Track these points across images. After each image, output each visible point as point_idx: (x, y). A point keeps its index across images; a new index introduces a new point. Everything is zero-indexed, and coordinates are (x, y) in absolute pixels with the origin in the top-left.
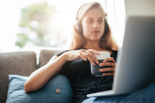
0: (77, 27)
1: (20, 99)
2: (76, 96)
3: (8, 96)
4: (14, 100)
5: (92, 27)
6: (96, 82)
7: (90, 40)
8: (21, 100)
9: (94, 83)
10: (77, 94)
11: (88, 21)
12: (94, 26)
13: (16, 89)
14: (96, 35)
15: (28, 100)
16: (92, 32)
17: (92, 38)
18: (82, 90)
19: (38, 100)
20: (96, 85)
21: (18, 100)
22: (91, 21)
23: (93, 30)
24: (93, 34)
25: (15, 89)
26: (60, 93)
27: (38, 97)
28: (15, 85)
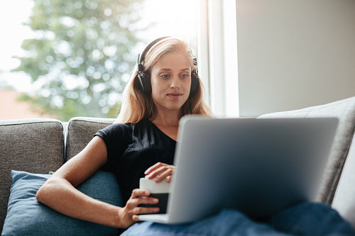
1: (31, 216)
3: (9, 208)
8: (31, 218)
13: (23, 195)
21: (27, 217)
25: (20, 196)
28: (22, 189)
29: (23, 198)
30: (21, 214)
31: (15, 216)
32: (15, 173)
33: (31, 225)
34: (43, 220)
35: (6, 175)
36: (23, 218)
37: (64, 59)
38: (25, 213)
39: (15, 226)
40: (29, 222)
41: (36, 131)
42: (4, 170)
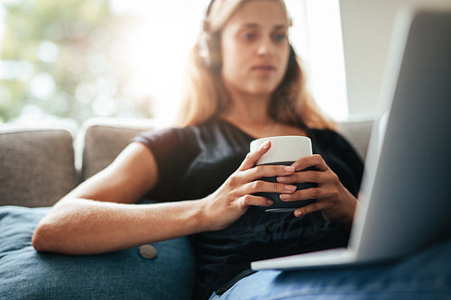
0: (205, 54)
1: (31, 278)
2: (208, 267)
4: (10, 280)
5: (255, 54)
6: (268, 224)
7: (244, 94)
8: (32, 281)
9: (264, 229)
10: (210, 262)
11: (243, 34)
12: (262, 50)
13: (13, 245)
14: (265, 78)
16: (254, 68)
17: (252, 86)
18: (226, 247)
19: (88, 279)
20: (267, 231)
21: (24, 280)
22: (251, 35)
23: (256, 62)
24: (256, 73)
25: (8, 247)
26: (155, 257)
27: (86, 271)
28: (8, 236)
29: (12, 249)
30: (10, 277)
34: (54, 285)
36: (18, 283)
38: (19, 274)
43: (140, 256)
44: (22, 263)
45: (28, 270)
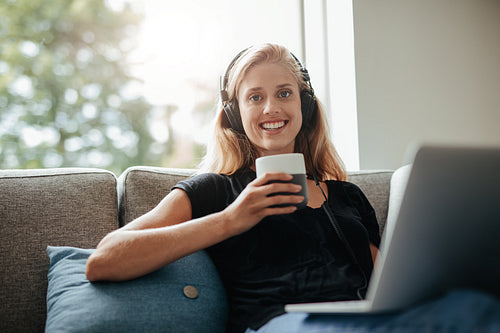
1: (93, 311)
3: (49, 303)
8: (93, 314)
13: (73, 282)
15: (114, 312)
21: (87, 313)
25: (69, 283)
26: (196, 298)
29: (73, 285)
30: (75, 309)
31: (67, 313)
32: (54, 250)
33: (96, 325)
34: (113, 318)
35: (37, 252)
36: (81, 315)
37: (24, 103)
38: (82, 307)
39: (70, 328)
40: (91, 321)
41: (78, 186)
42: (33, 245)
43: (185, 295)
44: (84, 298)
45: (90, 305)
